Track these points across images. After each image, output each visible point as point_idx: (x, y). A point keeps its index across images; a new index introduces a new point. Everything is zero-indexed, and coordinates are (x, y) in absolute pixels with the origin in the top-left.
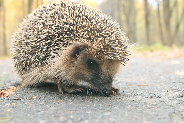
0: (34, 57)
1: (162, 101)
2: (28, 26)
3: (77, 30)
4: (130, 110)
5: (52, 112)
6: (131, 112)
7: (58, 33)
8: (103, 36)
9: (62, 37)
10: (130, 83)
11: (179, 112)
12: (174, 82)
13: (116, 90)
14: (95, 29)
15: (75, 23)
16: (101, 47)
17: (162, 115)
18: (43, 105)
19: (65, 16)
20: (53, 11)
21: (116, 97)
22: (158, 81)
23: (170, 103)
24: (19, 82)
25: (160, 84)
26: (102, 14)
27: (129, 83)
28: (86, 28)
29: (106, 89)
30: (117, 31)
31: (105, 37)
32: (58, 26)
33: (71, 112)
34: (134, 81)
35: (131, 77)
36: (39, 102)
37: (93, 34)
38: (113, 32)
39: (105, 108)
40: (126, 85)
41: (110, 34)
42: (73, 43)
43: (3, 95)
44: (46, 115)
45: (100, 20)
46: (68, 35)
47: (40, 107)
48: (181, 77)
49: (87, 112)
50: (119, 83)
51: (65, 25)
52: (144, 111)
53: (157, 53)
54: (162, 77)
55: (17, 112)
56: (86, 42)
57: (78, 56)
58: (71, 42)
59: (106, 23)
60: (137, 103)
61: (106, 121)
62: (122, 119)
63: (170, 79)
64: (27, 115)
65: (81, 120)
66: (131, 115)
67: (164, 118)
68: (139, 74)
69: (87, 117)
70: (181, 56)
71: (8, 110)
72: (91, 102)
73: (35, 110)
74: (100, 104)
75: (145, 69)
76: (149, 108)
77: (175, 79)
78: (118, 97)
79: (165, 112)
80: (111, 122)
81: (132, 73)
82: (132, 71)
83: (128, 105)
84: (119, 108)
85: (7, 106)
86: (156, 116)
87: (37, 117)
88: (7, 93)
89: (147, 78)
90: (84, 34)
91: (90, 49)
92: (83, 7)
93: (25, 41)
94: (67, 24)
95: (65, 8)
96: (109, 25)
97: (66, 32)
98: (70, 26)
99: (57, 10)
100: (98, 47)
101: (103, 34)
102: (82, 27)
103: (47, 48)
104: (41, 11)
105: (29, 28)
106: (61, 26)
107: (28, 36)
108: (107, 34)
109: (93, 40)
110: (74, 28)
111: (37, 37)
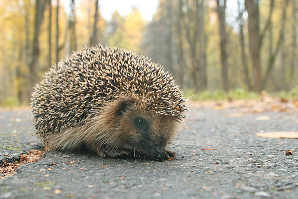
0: (68, 115)
1: (228, 168)
2: (60, 78)
3: (122, 83)
4: (189, 176)
5: (99, 178)
7: (99, 86)
8: (153, 89)
9: (105, 90)
10: (192, 147)
11: (246, 178)
12: (251, 146)
14: (144, 81)
15: (120, 74)
16: (151, 100)
17: (225, 181)
18: (86, 170)
19: (107, 67)
20: (92, 61)
21: (173, 163)
22: (230, 145)
23: (237, 170)
24: (41, 144)
25: (231, 149)
26: (152, 62)
27: (190, 147)
28: (133, 80)
29: (158, 152)
30: (169, 83)
31: (156, 90)
32: (99, 78)
33: (122, 178)
34: (198, 144)
35: (193, 139)
36: (79, 167)
37: (142, 87)
38: (166, 84)
39: (159, 174)
40: (186, 149)
41: (161, 87)
42: (118, 97)
43: (25, 161)
44: (93, 180)
45: (149, 70)
46: (113, 88)
47: (83, 173)
48: (262, 140)
49: (139, 178)
50: (177, 146)
51: (109, 77)
52: (206, 178)
54: (237, 140)
55: (58, 177)
56: (134, 95)
57: (124, 113)
58: (116, 97)
59: (157, 74)
60: (198, 170)
61: (162, 186)
62: (180, 185)
63: (247, 143)
64: (71, 180)
65: (134, 185)
66: (190, 180)
67: (227, 184)
68: (206, 135)
69: (140, 182)
70: (273, 108)
71: (47, 176)
72: (143, 168)
73: (77, 175)
74: (154, 171)
75: (216, 128)
76: (211, 175)
77: (254, 142)
78: (175, 163)
79: (229, 179)
80: (167, 187)
81: (197, 134)
82: (197, 130)
83: (187, 171)
84: (177, 174)
85: (43, 171)
86: (218, 182)
87: (84, 182)
88: (31, 158)
89: (216, 141)
90: (131, 87)
91: (139, 104)
92: (128, 55)
93: (57, 96)
94: (110, 75)
95: (106, 56)
96: (160, 76)
97: (110, 85)
98: (114, 77)
99: (97, 60)
100: (148, 101)
101: (153, 86)
102: (129, 79)
103: (86, 104)
104: (77, 60)
105: (61, 80)
106: (103, 77)
107: (60, 90)
108: (158, 86)
109: (142, 94)
110: (119, 80)
111: (73, 91)
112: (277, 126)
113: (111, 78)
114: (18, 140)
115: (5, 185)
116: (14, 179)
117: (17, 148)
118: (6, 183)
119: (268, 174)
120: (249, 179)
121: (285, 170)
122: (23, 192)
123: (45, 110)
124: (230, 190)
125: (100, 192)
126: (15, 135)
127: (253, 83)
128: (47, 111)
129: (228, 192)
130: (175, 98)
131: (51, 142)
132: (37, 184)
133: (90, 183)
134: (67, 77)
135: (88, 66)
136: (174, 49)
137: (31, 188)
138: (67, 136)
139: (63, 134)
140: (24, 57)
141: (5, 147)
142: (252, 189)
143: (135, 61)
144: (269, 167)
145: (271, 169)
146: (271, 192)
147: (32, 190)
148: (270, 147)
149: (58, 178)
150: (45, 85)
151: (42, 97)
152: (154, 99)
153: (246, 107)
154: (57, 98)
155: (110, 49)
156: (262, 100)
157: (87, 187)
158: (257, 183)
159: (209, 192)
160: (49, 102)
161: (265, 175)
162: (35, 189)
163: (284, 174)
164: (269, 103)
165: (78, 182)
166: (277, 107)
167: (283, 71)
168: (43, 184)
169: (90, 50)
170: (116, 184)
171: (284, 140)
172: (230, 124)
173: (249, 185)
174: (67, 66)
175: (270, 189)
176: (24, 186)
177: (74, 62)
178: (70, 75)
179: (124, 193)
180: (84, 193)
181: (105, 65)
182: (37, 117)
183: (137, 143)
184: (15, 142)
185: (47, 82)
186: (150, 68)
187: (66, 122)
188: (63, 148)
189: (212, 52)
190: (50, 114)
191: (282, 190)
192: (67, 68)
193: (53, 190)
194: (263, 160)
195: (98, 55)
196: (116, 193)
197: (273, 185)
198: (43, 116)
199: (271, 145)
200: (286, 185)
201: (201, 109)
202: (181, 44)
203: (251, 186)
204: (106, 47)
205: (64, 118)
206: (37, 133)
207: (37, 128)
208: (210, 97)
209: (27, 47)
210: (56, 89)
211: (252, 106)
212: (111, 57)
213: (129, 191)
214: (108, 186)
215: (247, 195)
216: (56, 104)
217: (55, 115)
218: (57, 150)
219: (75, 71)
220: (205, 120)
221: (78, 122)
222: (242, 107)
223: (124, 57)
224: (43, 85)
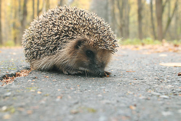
0: (45, 48)
1: (143, 82)
2: (40, 25)
3: (79, 29)
4: (119, 86)
5: (64, 85)
6: (120, 87)
8: (98, 33)
9: (68, 33)
10: (121, 70)
11: (154, 88)
12: (156, 71)
13: (108, 74)
15: (77, 23)
16: (96, 40)
17: (141, 89)
18: (56, 81)
20: (60, 15)
21: (109, 78)
22: (144, 69)
23: (148, 83)
24: (28, 67)
25: (144, 72)
26: (97, 17)
27: (119, 70)
28: (86, 27)
29: (100, 72)
31: (100, 34)
32: (65, 26)
33: (78, 86)
34: (124, 69)
35: (121, 66)
36: (52, 80)
37: (91, 31)
39: (101, 84)
40: (117, 71)
41: (103, 32)
42: (76, 38)
43: (19, 76)
44: (60, 87)
45: (96, 21)
46: (73, 32)
47: (54, 83)
48: (163, 67)
49: (89, 86)
50: (112, 69)
51: (70, 25)
52: (129, 87)
53: (147, 46)
54: (147, 67)
56: (86, 37)
57: (79, 47)
59: (100, 24)
60: (125, 82)
61: (102, 90)
62: (114, 90)
63: (154, 69)
64: (47, 86)
65: (86, 90)
66: (120, 88)
67: (142, 90)
68: (129, 64)
69: (89, 88)
70: (170, 50)
71: (33, 84)
72: (91, 81)
73: (51, 84)
74: (98, 82)
75: (135, 60)
76: (133, 85)
77: (158, 68)
78: (110, 78)
79: (143, 88)
80: (106, 91)
81: (123, 63)
82: (123, 61)
83: (118, 83)
84: (112, 85)
85: (29, 81)
86: (137, 89)
87: (55, 88)
88: (22, 75)
89: (135, 67)
90: (84, 31)
91: (89, 42)
92: (82, 12)
93: (38, 36)
94: (71, 24)
95: (69, 12)
96: (102, 25)
97: (71, 30)
98: (74, 25)
99: (63, 14)
100: (94, 40)
101: (98, 31)
102: (83, 26)
103: (56, 42)
104: (51, 14)
105: (41, 27)
106: (67, 25)
107: (40, 32)
108: (101, 31)
109: (91, 35)
110: (77, 26)
111: (48, 33)
112: (172, 60)
113: (72, 25)
114: (15, 64)
115: (7, 88)
116: (12, 85)
117: (14, 68)
118: (8, 87)
119: (167, 86)
120: (156, 88)
121: (178, 84)
122: (18, 92)
123: (31, 45)
124: (144, 94)
125: (65, 93)
126: (13, 62)
127: (157, 35)
128: (32, 46)
129: (143, 95)
130: (111, 39)
131: (35, 65)
132: (26, 88)
133: (59, 88)
134: (45, 24)
135: (58, 18)
136: (109, 13)
137: (23, 90)
138: (45, 61)
139: (42, 60)
140: (18, 17)
141: (6, 68)
142: (158, 94)
143: (87, 15)
144: (168, 82)
145: (169, 83)
146: (170, 95)
147: (24, 91)
148: (168, 71)
149: (39, 85)
150: (31, 30)
151: (29, 37)
152: (98, 39)
153: (153, 49)
154: (38, 38)
155: (71, 8)
156: (163, 45)
157: (57, 90)
158: (161, 90)
159: (131, 95)
160: (33, 40)
161: (165, 86)
162: (25, 91)
163: (177, 86)
164: (167, 47)
165: (51, 87)
166: (171, 49)
167: (176, 28)
168: (30, 88)
169: (59, 8)
170: (75, 89)
171: (176, 68)
172: (144, 58)
173: (156, 91)
174: (45, 18)
175: (169, 94)
176: (19, 89)
177: (49, 15)
178: (47, 23)
179: (79, 94)
180: (55, 94)
181: (69, 18)
182: (26, 49)
183: (87, 66)
184: (13, 65)
185: (32, 28)
186: (96, 20)
187: (44, 53)
188: (42, 68)
189: (133, 15)
190: (34, 48)
191: (176, 95)
192: (45, 19)
193: (36, 91)
194: (164, 78)
195: (64, 11)
196: (75, 94)
197: (170, 92)
198: (30, 49)
199: (169, 70)
200: (179, 92)
201: (125, 49)
202: (113, 10)
203: (157, 92)
204: (69, 7)
205: (43, 50)
206: (26, 60)
207: (26, 57)
208: (131, 43)
209: (20, 10)
210: (38, 32)
211: (156, 49)
212: (72, 13)
213: (83, 93)
214: (69, 90)
215: (155, 97)
216: (38, 41)
217: (37, 48)
218: (38, 70)
219: (50, 21)
220: (128, 56)
221: (51, 52)
222: (150, 49)
223: (80, 13)
224: (30, 30)
